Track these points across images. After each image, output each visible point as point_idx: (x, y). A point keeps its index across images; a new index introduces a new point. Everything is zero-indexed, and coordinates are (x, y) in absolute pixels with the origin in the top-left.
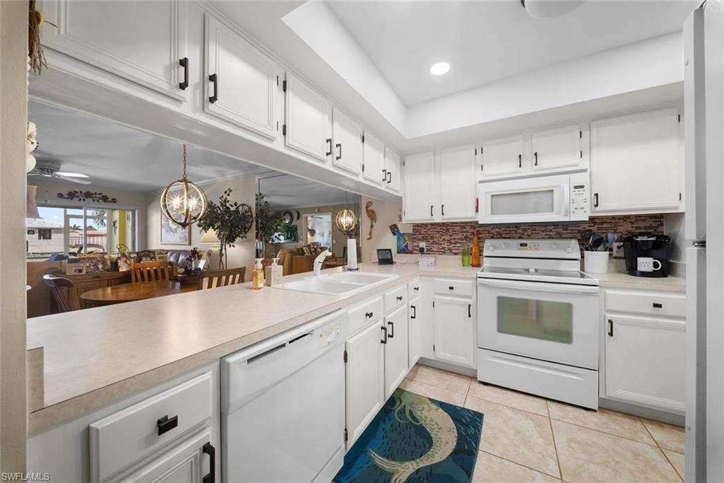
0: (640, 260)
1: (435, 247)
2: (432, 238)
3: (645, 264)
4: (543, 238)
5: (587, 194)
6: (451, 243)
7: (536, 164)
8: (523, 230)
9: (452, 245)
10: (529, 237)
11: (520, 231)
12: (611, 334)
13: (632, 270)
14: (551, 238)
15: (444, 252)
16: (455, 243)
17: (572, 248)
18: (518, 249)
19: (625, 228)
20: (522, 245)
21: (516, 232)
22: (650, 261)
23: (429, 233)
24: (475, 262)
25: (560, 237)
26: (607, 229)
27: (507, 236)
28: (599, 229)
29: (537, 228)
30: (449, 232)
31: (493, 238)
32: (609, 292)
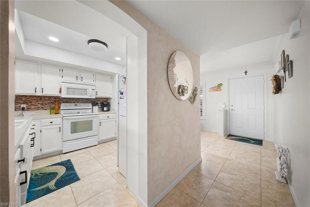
0: (105, 108)
1: (33, 107)
2: (31, 102)
3: (105, 109)
4: (82, 103)
5: (94, 92)
6: (43, 105)
7: (82, 80)
8: (75, 100)
9: (43, 106)
10: (77, 102)
11: (74, 100)
12: (100, 125)
13: (103, 110)
14: (84, 103)
15: (39, 109)
16: (46, 105)
17: (90, 106)
18: (74, 106)
19: (101, 100)
20: (75, 105)
21: (73, 101)
22: (106, 108)
23: (28, 100)
24: (57, 112)
25: (87, 102)
26: (98, 101)
27: (70, 102)
28: (96, 100)
29: (80, 100)
30: (42, 100)
31: (64, 103)
32: (100, 115)
